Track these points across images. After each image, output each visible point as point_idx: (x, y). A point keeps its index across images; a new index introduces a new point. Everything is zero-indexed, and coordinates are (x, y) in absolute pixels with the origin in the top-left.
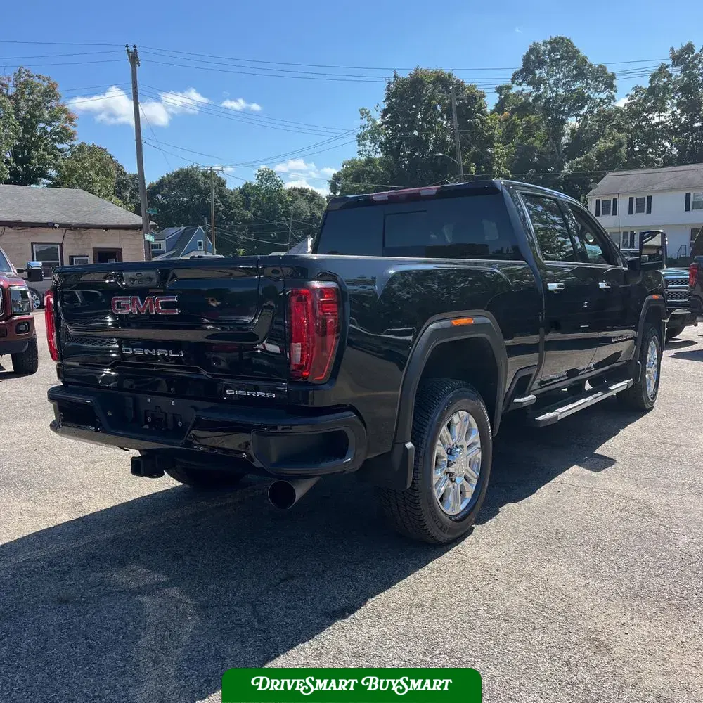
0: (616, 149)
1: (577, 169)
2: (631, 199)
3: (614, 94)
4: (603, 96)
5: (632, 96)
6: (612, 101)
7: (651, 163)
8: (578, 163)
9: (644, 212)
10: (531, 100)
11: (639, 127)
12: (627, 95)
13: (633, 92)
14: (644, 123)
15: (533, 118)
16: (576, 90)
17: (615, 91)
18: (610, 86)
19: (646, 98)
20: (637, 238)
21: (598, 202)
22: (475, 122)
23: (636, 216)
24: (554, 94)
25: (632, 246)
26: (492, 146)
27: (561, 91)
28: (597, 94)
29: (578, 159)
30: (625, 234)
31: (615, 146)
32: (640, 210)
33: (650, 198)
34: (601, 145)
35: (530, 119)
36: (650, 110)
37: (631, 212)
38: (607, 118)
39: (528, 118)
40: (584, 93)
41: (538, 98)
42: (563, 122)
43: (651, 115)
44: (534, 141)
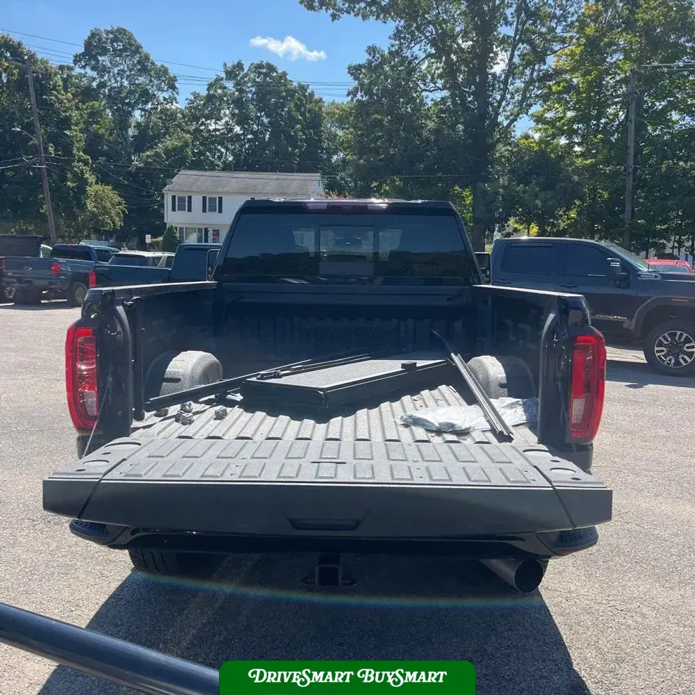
0: (182, 149)
1: (147, 163)
2: (204, 198)
3: (176, 95)
4: (166, 95)
5: (191, 101)
6: (174, 103)
7: (213, 167)
8: (148, 156)
9: (215, 211)
10: (94, 84)
11: (197, 130)
12: (187, 99)
13: (192, 98)
14: (203, 127)
15: (97, 104)
16: (140, 84)
17: (177, 93)
18: (173, 87)
19: (204, 105)
20: (210, 234)
21: (174, 197)
22: (51, 100)
23: (208, 214)
24: (119, 84)
25: (206, 241)
26: (70, 129)
27: (126, 83)
28: (160, 93)
29: (148, 153)
30: (200, 230)
31: (182, 146)
32: (212, 209)
33: (220, 199)
34: (170, 142)
35: (94, 105)
36: (207, 118)
37: (204, 210)
38: (169, 116)
39: (91, 103)
40: (147, 90)
41: (102, 85)
42: (130, 114)
43: (208, 122)
44: (99, 128)
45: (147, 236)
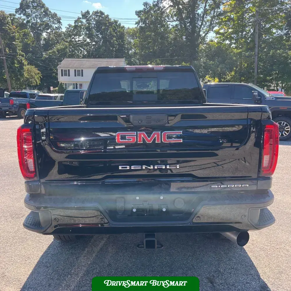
0: (64, 49)
1: (50, 56)
2: (75, 70)
3: (61, 26)
4: (56, 26)
5: (68, 28)
6: (60, 29)
7: (78, 57)
8: (50, 53)
9: (80, 76)
10: (25, 22)
11: (71, 41)
12: (66, 27)
13: (68, 27)
14: (73, 40)
15: (26, 30)
16: (45, 21)
17: (61, 25)
18: (59, 22)
19: (73, 29)
20: (78, 86)
21: (62, 70)
22: (6, 28)
23: (77, 77)
24: (36, 21)
25: (77, 88)
26: (15, 41)
27: (39, 21)
28: (54, 25)
29: (50, 51)
30: (74, 84)
31: (64, 48)
32: (79, 75)
33: (82, 70)
34: (59, 46)
36: (75, 35)
37: (75, 76)
38: (59, 35)
39: (24, 30)
40: (48, 24)
41: (28, 22)
42: (41, 34)
43: (75, 37)
44: (28, 41)
45: (51, 87)
